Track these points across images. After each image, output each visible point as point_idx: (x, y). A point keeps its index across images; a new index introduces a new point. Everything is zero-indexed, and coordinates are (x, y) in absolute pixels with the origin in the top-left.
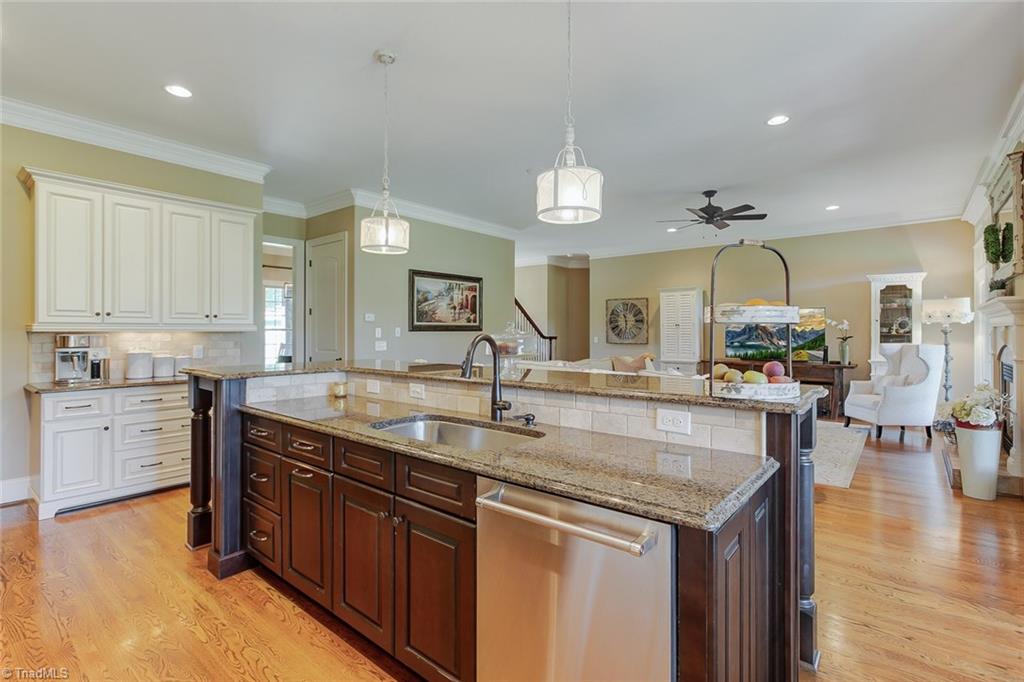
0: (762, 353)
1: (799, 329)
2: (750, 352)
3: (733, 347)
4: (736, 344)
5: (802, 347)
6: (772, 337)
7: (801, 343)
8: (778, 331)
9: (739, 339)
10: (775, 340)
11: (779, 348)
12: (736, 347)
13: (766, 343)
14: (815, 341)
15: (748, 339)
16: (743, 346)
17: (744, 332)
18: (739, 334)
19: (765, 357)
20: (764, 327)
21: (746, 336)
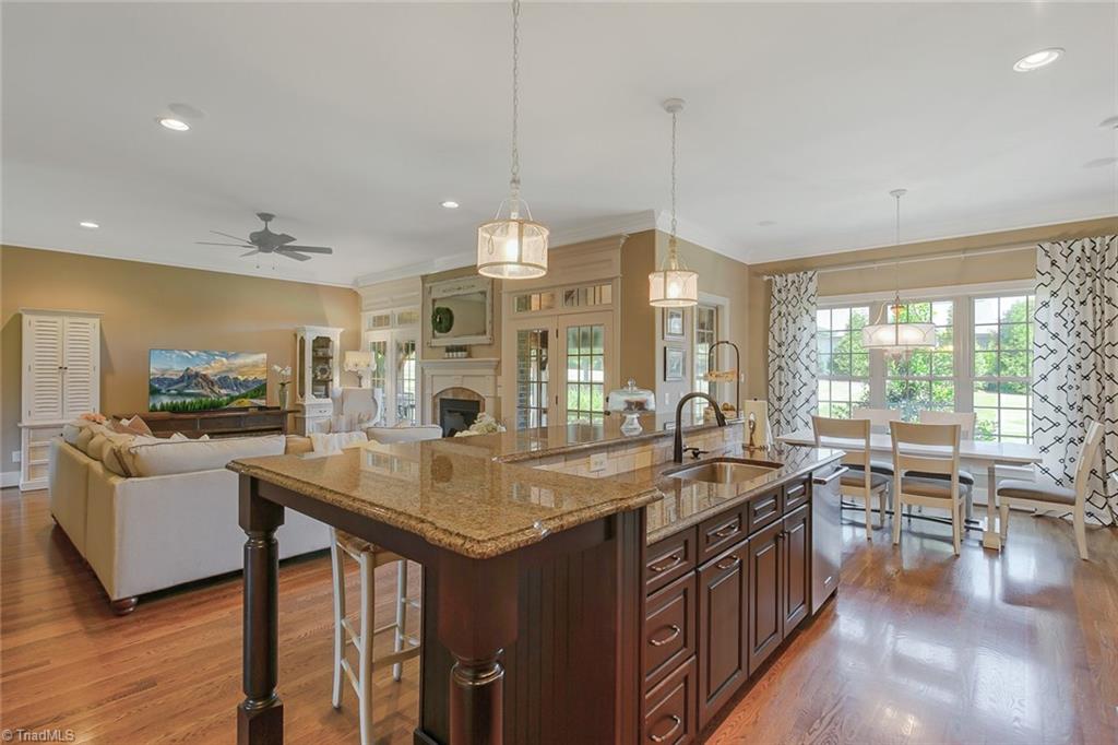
0: (201, 402)
1: (241, 378)
2: (188, 400)
3: (170, 395)
4: (173, 392)
5: (245, 396)
6: (213, 385)
7: (243, 391)
8: (219, 379)
9: (175, 387)
10: (216, 389)
11: (220, 396)
12: (174, 395)
13: (207, 391)
14: (258, 390)
15: (187, 387)
16: (180, 394)
17: (182, 379)
18: (178, 382)
19: (205, 407)
20: (205, 375)
21: (185, 384)
